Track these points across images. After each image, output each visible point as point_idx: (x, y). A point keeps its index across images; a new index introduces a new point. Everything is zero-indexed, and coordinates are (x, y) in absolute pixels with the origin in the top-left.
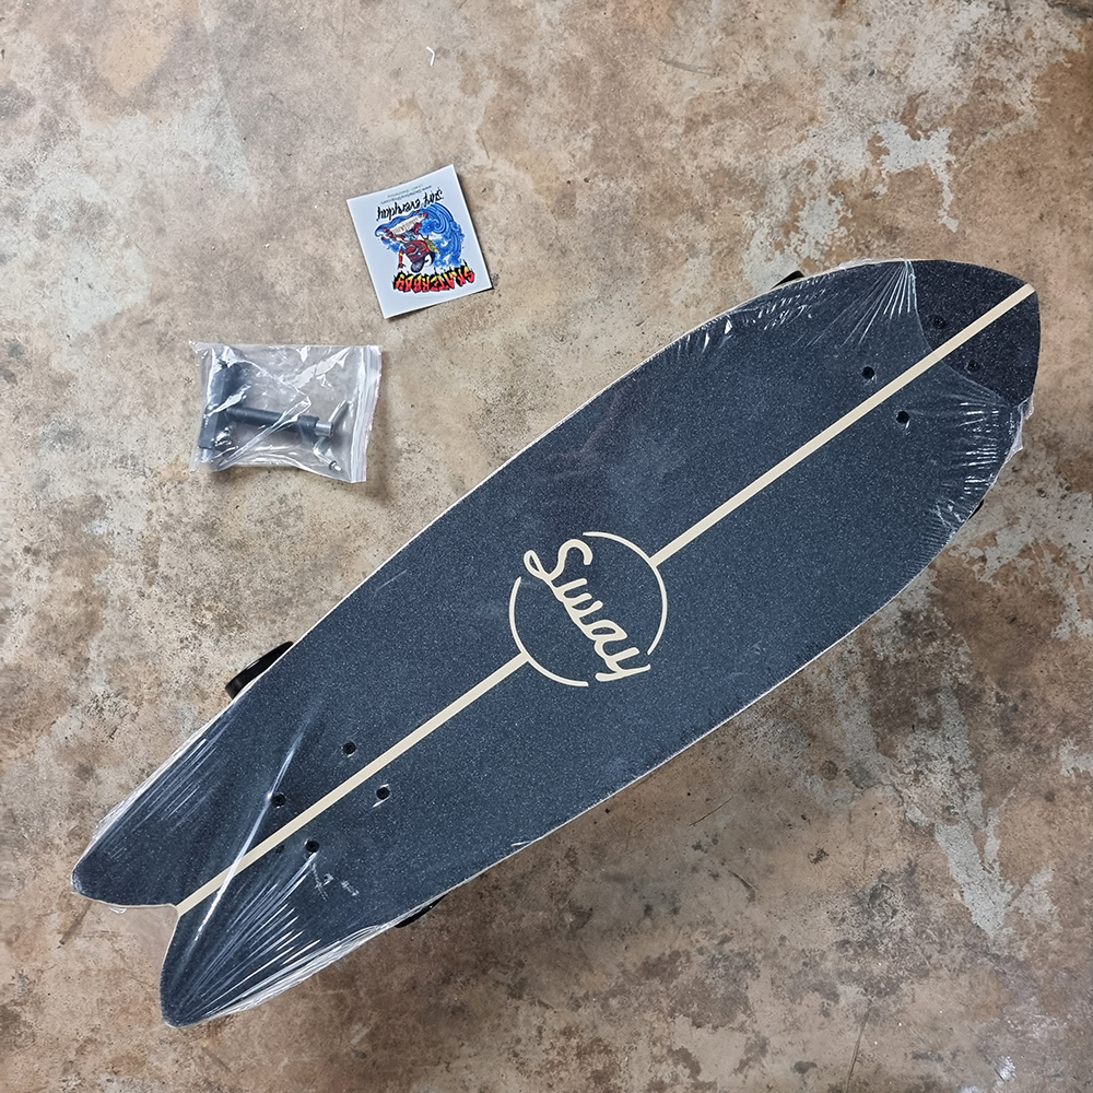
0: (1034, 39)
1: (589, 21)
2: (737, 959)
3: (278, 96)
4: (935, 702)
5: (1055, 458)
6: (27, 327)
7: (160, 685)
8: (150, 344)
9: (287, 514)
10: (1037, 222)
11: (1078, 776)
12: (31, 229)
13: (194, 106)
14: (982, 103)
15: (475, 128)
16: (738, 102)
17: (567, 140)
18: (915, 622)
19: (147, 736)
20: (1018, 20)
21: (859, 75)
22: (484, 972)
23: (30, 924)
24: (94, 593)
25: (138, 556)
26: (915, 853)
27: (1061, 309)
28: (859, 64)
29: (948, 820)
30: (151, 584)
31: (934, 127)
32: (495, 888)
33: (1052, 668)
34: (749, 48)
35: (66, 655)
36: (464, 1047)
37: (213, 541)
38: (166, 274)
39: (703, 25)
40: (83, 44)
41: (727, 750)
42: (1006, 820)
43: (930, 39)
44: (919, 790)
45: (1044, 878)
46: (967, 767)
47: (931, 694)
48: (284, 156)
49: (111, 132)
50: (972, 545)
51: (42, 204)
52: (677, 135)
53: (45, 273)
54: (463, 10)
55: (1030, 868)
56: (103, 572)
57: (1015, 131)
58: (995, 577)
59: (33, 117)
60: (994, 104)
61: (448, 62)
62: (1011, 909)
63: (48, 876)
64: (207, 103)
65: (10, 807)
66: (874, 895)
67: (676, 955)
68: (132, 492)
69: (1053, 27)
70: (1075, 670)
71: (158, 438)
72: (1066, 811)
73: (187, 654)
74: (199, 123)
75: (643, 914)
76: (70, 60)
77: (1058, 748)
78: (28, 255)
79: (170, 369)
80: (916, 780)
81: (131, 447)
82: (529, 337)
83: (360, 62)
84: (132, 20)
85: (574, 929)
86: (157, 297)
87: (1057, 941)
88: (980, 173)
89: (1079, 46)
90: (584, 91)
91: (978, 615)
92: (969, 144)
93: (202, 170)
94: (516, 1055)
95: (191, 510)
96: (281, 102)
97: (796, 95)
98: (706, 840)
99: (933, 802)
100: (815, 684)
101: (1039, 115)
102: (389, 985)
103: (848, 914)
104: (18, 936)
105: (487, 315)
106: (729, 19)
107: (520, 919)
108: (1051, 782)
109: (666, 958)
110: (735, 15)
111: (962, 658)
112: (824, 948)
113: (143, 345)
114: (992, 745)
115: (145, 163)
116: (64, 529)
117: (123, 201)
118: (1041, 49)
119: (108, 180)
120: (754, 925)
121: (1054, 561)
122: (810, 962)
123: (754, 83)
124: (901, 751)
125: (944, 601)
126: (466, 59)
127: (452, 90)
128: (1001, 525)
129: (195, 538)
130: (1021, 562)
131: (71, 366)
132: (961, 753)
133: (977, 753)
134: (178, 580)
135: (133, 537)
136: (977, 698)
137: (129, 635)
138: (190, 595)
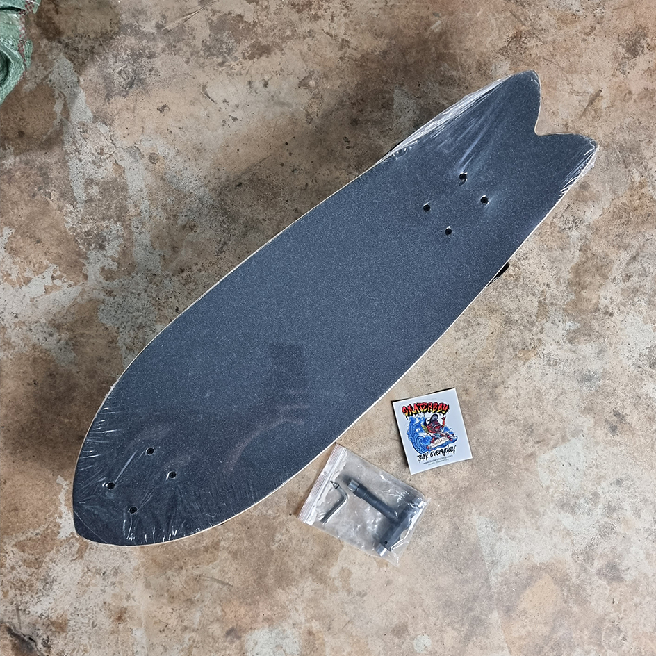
0: (3, 591)
1: (273, 610)
2: (215, 52)
3: (458, 572)
4: (88, 194)
5: (5, 336)
6: (606, 442)
7: (540, 233)
8: (537, 430)
9: (463, 328)
10: (8, 479)
11: (3, 145)
12: (602, 499)
13: (507, 567)
14: (38, 553)
15: (344, 549)
16: (187, 559)
17: (290, 540)
18: (97, 243)
20: (12, 603)
21: (112, 572)
22: (363, 56)
23: (618, 103)
24: (575, 288)
25: (549, 308)
26: (105, 107)
28: (112, 579)
29: (84, 125)
30: (543, 292)
31: (68, 539)
33: (16, 211)
34: (178, 591)
35: (592, 254)
36: (377, 14)
37: (507, 314)
38: (526, 469)
39: (205, 606)
40: (568, 605)
41: (214, 174)
42: (49, 123)
43: (67, 593)
44: (101, 143)
45: (29, 87)
46: (71, 155)
47: (90, 200)
48: (457, 536)
49: (554, 553)
50: (59, 287)
51: (595, 513)
52: (225, 540)
53: (595, 473)
54: (348, 619)
55: (36, 93)
56: (569, 300)
57: (18, 535)
58: (47, 267)
59: (598, 564)
60: (30, 552)
61: (358, 589)
62: (49, 70)
63: (607, 129)
64: (499, 569)
65: (627, 170)
66: (131, 84)
67: (251, 58)
68: (551, 345)
70: (2, 209)
71: (535, 375)
72: (12, 125)
74: (504, 558)
75: (269, 82)
76: (576, 596)
77: (15, 163)
78: (604, 484)
79: (527, 415)
80: (102, 149)
81: (550, 371)
83: (410, 590)
84: (539, 618)
85: (309, 77)
86: (532, 457)
88: (41, 511)
90: (278, 568)
91: (58, 245)
92: (47, 528)
93: (504, 530)
94: (347, 7)
95: (518, 332)
96: (456, 568)
97: (151, 562)
98: (230, 122)
99: (93, 135)
100: (160, 210)
101: (2, 544)
102: (418, 53)
103: (148, 74)
104: (625, 96)
106: (189, 609)
107: (341, 84)
108: (20, 143)
109: (257, 56)
110: (186, 611)
111: (70, 220)
112: (163, 55)
113: (541, 429)
114: (55, 167)
115: (536, 535)
116: (590, 325)
117: (549, 513)
119: (557, 526)
120: (204, 71)
121: (10, 275)
122: (172, 48)
123: (176, 570)
124: (110, 167)
125: (79, 255)
126: (348, 590)
127: (357, 572)
128: (41, 298)
129: (516, 317)
130: (30, 275)
131: (582, 419)
132: (74, 164)
133: (64, 163)
134: (527, 293)
135: (551, 319)
136: (62, 195)
137: (556, 264)
138: (521, 284)
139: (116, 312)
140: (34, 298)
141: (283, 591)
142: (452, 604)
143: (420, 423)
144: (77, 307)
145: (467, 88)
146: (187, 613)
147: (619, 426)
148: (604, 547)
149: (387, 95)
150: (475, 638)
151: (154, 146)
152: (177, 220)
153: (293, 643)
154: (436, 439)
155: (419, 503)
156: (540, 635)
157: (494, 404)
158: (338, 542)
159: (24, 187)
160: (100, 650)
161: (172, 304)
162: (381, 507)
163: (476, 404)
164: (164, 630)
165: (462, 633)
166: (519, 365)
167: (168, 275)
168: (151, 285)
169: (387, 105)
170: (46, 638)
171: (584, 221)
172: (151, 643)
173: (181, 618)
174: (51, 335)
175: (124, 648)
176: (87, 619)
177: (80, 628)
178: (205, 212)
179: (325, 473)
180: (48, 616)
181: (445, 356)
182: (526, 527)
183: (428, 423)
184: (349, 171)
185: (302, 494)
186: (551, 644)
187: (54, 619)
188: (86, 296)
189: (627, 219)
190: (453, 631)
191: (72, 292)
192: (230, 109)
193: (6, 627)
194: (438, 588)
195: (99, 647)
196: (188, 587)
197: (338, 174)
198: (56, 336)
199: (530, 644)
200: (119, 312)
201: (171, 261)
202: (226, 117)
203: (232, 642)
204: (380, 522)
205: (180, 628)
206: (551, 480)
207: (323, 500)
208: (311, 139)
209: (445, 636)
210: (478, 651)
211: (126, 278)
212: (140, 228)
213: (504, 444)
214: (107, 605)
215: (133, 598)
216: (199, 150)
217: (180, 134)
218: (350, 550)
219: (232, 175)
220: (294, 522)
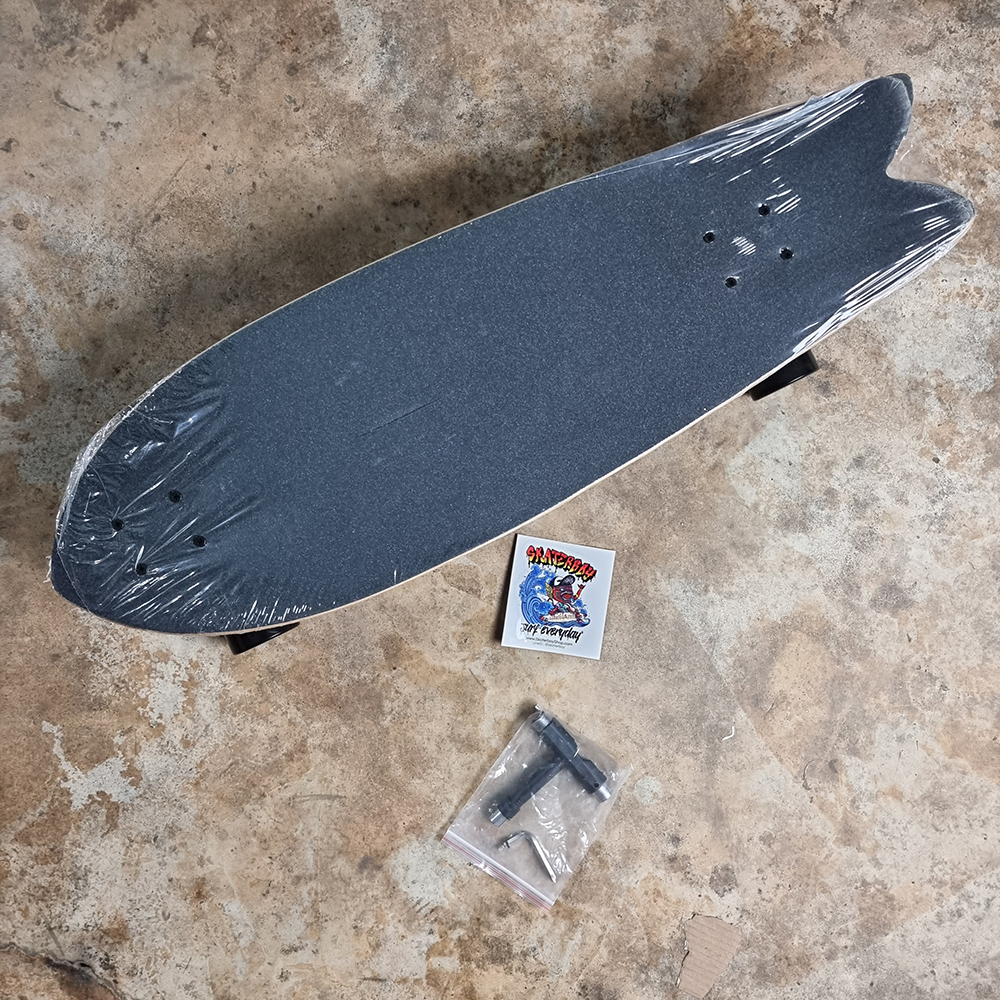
139: (44, 462)
142: (671, 719)
146: (293, 857)
147: (832, 380)
148: (868, 564)
149: (326, 13)
150: (721, 758)
151: (15, 204)
152: (85, 299)
156: (816, 721)
158: (477, 685)
160: (187, 949)
164: (268, 892)
165: (701, 756)
167: (99, 384)
168: (80, 407)
169: (332, 28)
170: (104, 957)
171: (679, 99)
172: (255, 916)
173: (286, 866)
175: (219, 934)
176: (154, 912)
177: (147, 927)
178: (121, 275)
180: (97, 925)
182: (743, 573)
184: (310, 143)
185: (401, 634)
186: (837, 729)
187: (106, 926)
189: (741, 73)
190: (687, 758)
192: (105, 113)
193: (42, 959)
194: (644, 703)
195: (184, 945)
196: (281, 820)
197: (293, 153)
199: (807, 740)
200: (48, 460)
201: (98, 363)
202: (103, 127)
203: (373, 876)
205: (289, 881)
206: (757, 494)
208: (238, 116)
209: (677, 769)
210: (733, 775)
211: (41, 408)
212: (36, 329)
213: (671, 464)
214: (175, 881)
215: (209, 861)
216: (81, 187)
217: (46, 175)
218: (498, 691)
219: (141, 208)
220: (403, 678)
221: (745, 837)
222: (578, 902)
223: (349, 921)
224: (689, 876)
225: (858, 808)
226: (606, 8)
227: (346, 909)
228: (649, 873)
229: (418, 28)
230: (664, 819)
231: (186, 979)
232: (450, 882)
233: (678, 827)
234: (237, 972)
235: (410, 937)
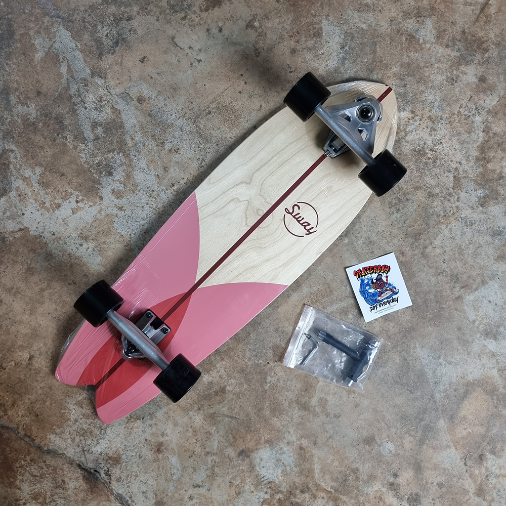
0: (71, 438)
1: (272, 434)
2: (178, 9)
3: (409, 392)
4: (95, 134)
5: (48, 250)
7: (450, 122)
8: (462, 277)
9: (396, 204)
11: (27, 104)
13: (447, 386)
15: (320, 383)
16: (202, 402)
17: (278, 380)
18: (106, 171)
19: (455, 98)
20: (79, 446)
21: (149, 417)
24: (482, 163)
25: (463, 181)
26: (99, 64)
27: (50, 318)
28: (149, 422)
29: (85, 80)
30: (456, 168)
32: (291, 36)
33: (42, 153)
34: (199, 426)
35: (494, 133)
37: (429, 190)
38: (456, 309)
39: (220, 436)
40: (498, 410)
41: (188, 107)
42: (58, 82)
43: (118, 435)
44: (100, 93)
45: (39, 55)
46: (78, 105)
47: (97, 138)
48: (406, 366)
49: (484, 371)
50: (83, 208)
52: (229, 386)
54: (328, 436)
55: (46, 60)
56: (478, 173)
57: (77, 396)
58: (71, 194)
60: (87, 408)
61: (333, 412)
62: (53, 40)
63: (497, 31)
64: (441, 387)
66: (117, 43)
67: (207, 10)
68: (467, 210)
69: (63, 444)
70: (32, 153)
72: (32, 88)
73: (438, 137)
74: (444, 378)
75: (223, 28)
76: (504, 402)
77: (37, 116)
79: (452, 267)
80: (101, 98)
81: (468, 230)
82: (290, 291)
83: (373, 410)
84: (476, 422)
85: (254, 19)
86: (460, 299)
87: (31, 26)
89: (50, 437)
90: (272, 403)
91: (78, 176)
93: (442, 357)
95: (440, 203)
96: (408, 390)
98: (196, 64)
99: (93, 88)
100: (150, 140)
101: (66, 404)
103: (128, 33)
105: (310, 300)
106: (209, 439)
107: (279, 22)
108: (39, 100)
109: (211, 8)
110: (206, 441)
111: (84, 156)
112: (138, 17)
113: (465, 277)
114: (67, 116)
115: (468, 359)
116: (497, 191)
117: (477, 341)
118: (67, 434)
119: (484, 350)
120: (171, 26)
121: (45, 203)
122: (145, 10)
123: (196, 411)
124: (109, 111)
125: (94, 182)
126: (326, 414)
127: (331, 400)
128: (70, 218)
129: (437, 191)
130: (60, 201)
131: (497, 265)
132: (81, 112)
133: (74, 112)
134: (444, 171)
135: (465, 189)
136: (76, 137)
137: (465, 144)
138: (438, 164)
139: (128, 222)
140: (65, 219)
141: (278, 419)
142: (407, 417)
143: (368, 282)
144: (97, 222)
145: (380, 11)
146: (207, 442)
149: (317, 26)
150: (427, 441)
151: (141, 90)
152: (165, 146)
153: (289, 457)
154: (382, 293)
155: (374, 344)
157: (425, 261)
158: (315, 379)
159: (46, 134)
160: (147, 475)
161: (168, 212)
162: (345, 349)
163: (411, 263)
164: (192, 456)
165: (417, 438)
166: (443, 229)
167: (162, 190)
168: (151, 199)
169: (318, 34)
170: (106, 469)
171: (485, 108)
172: (183, 466)
173: (203, 446)
174: (81, 245)
175: (164, 471)
176: (135, 453)
177: (130, 460)
178: (185, 138)
179: (299, 328)
180: (106, 453)
181: (383, 229)
182: (460, 354)
183: (375, 281)
185: (283, 346)
186: (487, 440)
187: (111, 455)
188: (103, 213)
190: (410, 437)
191: (92, 212)
192: (195, 53)
193: (77, 464)
194: (396, 406)
195: (146, 473)
196: (206, 423)
198: (85, 245)
199: (471, 441)
200: (130, 222)
201: (164, 179)
202: (192, 60)
203: (243, 460)
204: (346, 361)
205: (203, 453)
206: (476, 316)
207: (300, 348)
209: (404, 441)
210: (431, 451)
211: (131, 195)
212: (137, 155)
213: (437, 291)
214: (148, 441)
215: (166, 435)
216: (175, 89)
217: (159, 78)
218: (325, 384)
219: (202, 106)
220: (280, 367)
221: (430, 481)
222: (341, 494)
223: (228, 479)
224: (398, 494)
225: (488, 480)
226: (459, 54)
227: (228, 473)
228: (379, 488)
229: (361, 44)
230: (392, 464)
231: (144, 489)
232: (281, 471)
233: (398, 470)
234: (169, 491)
235: (256, 493)
